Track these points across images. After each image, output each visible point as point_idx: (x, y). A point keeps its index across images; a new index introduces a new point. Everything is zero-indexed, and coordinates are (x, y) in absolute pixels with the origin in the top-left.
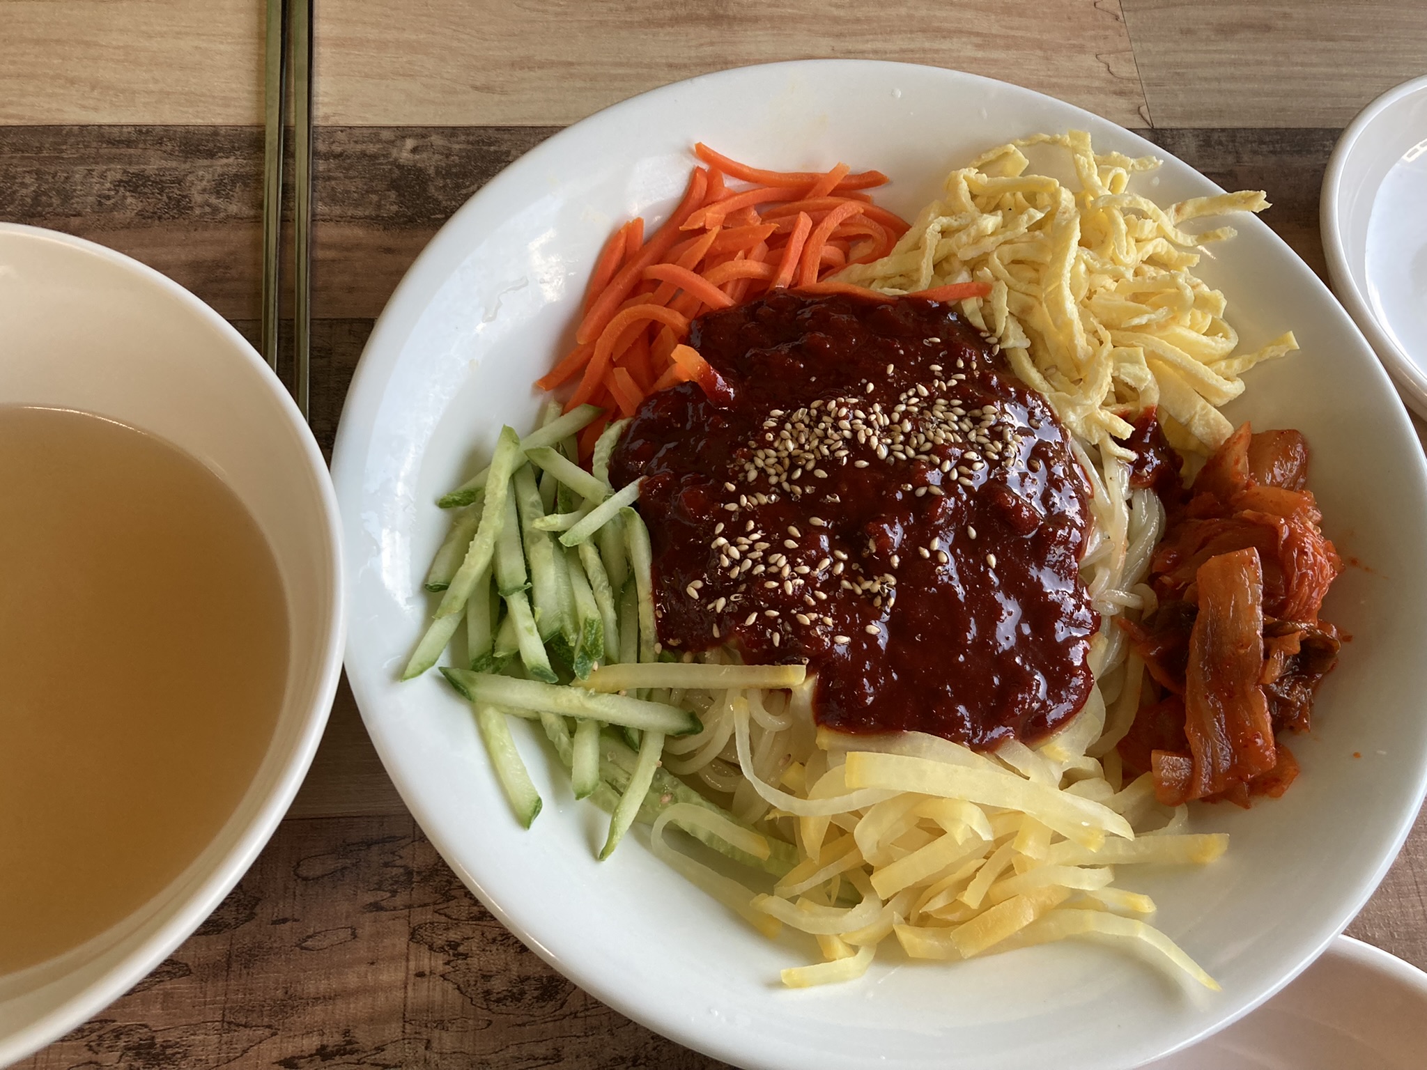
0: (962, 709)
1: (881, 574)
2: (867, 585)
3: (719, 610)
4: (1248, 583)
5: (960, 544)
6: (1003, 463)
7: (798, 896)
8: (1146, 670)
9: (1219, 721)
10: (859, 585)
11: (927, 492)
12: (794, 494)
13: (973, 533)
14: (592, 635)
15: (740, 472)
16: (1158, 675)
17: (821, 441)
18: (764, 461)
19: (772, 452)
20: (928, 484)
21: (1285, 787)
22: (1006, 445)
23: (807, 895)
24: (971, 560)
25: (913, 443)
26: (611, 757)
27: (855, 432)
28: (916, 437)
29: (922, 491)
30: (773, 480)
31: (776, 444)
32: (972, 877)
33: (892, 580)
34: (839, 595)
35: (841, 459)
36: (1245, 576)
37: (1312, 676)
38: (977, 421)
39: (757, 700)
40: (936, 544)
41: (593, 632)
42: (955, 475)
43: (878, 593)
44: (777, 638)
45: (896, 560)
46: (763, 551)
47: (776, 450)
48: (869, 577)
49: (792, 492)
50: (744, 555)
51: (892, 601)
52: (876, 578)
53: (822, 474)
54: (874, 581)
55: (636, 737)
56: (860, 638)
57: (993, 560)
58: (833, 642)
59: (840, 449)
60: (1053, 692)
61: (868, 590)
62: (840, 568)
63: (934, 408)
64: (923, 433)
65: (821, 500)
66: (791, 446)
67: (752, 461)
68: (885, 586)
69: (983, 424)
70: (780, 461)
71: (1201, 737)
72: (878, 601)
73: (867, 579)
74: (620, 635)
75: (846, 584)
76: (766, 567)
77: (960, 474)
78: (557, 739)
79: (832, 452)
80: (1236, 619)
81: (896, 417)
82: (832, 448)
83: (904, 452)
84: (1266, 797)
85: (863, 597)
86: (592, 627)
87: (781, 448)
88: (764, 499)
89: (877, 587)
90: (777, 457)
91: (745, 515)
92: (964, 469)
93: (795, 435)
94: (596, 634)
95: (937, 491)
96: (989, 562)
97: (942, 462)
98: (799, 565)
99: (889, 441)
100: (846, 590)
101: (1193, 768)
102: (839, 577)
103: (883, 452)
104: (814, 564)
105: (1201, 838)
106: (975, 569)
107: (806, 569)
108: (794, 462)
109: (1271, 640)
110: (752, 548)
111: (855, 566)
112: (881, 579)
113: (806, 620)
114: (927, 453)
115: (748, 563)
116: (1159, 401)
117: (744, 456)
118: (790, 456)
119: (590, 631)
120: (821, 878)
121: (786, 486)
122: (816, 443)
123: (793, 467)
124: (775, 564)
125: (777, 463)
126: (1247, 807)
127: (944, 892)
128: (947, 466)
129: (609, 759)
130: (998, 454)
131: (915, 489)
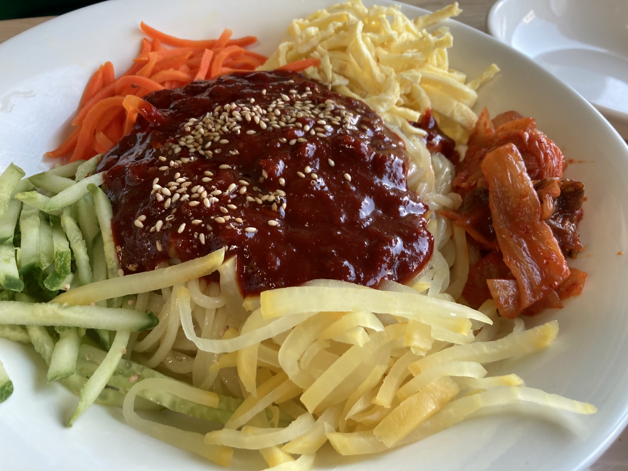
0: (346, 263)
1: (274, 190)
2: (266, 197)
3: (158, 229)
4: (514, 162)
5: (325, 170)
6: (343, 126)
7: (243, 426)
8: (468, 235)
9: (524, 249)
10: (260, 198)
11: (297, 142)
12: (207, 155)
13: (332, 163)
14: (61, 261)
15: (169, 150)
16: (475, 236)
17: (223, 126)
18: (185, 142)
19: (190, 137)
20: (296, 137)
21: (581, 286)
22: (343, 118)
23: (251, 423)
24: (334, 178)
25: (283, 119)
26: (89, 356)
27: (243, 117)
28: (285, 117)
29: (293, 142)
30: (193, 150)
31: (193, 132)
32: (381, 383)
33: (283, 193)
34: (246, 205)
35: (236, 131)
36: (511, 158)
37: (573, 212)
38: (323, 109)
39: (195, 288)
40: (309, 169)
41: (63, 259)
42: (313, 132)
43: (274, 201)
44: (202, 237)
45: (283, 181)
46: (187, 187)
47: (193, 135)
48: (265, 193)
49: (206, 154)
50: (173, 193)
51: (285, 205)
52: (271, 193)
53: (225, 141)
54: (270, 195)
55: (106, 337)
56: (263, 228)
57: (349, 177)
58: (244, 232)
59: (235, 126)
60: (408, 245)
61: (267, 200)
62: (244, 190)
63: (295, 105)
64: (289, 115)
65: (227, 155)
66: (202, 130)
67: (178, 143)
68: (278, 197)
69: (326, 110)
70: (196, 141)
71: (516, 263)
72: (275, 207)
73: (264, 195)
74: (92, 270)
75: (250, 198)
76: (190, 195)
77: (316, 132)
78: (43, 349)
79: (230, 130)
80: (514, 183)
81: (270, 109)
82: (230, 128)
83: (278, 124)
84: (572, 297)
85: (264, 206)
86: (61, 257)
87: (196, 133)
88: (186, 160)
89: (272, 198)
90: (194, 139)
91: (174, 170)
92: (319, 129)
93: (205, 126)
94: (64, 260)
95: (303, 140)
96: (346, 178)
97: (303, 126)
98: (214, 190)
99: (267, 120)
100: (250, 202)
101: (518, 286)
102: (245, 195)
103: (264, 126)
104: (224, 188)
105: (538, 330)
106: (338, 182)
107: (219, 192)
108: (206, 139)
109: (540, 191)
110: (179, 187)
111: (255, 189)
112: (275, 193)
113: (222, 220)
114: (294, 123)
115: (177, 196)
116: (432, 105)
117: (172, 141)
118: (203, 136)
119: (60, 259)
120: (260, 407)
121: (202, 152)
122: (219, 127)
123: (205, 142)
124: (197, 192)
125: (194, 142)
126: (561, 307)
127: (361, 399)
128: (308, 128)
129: (88, 359)
130: (339, 122)
131: (288, 141)
